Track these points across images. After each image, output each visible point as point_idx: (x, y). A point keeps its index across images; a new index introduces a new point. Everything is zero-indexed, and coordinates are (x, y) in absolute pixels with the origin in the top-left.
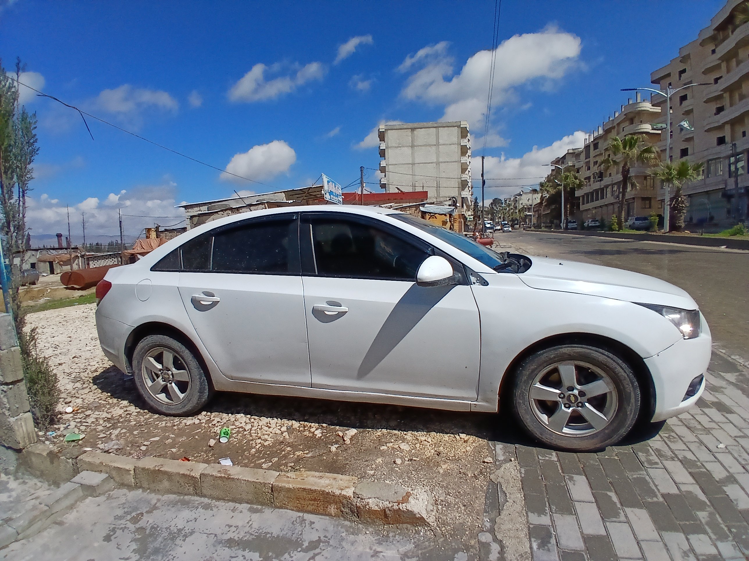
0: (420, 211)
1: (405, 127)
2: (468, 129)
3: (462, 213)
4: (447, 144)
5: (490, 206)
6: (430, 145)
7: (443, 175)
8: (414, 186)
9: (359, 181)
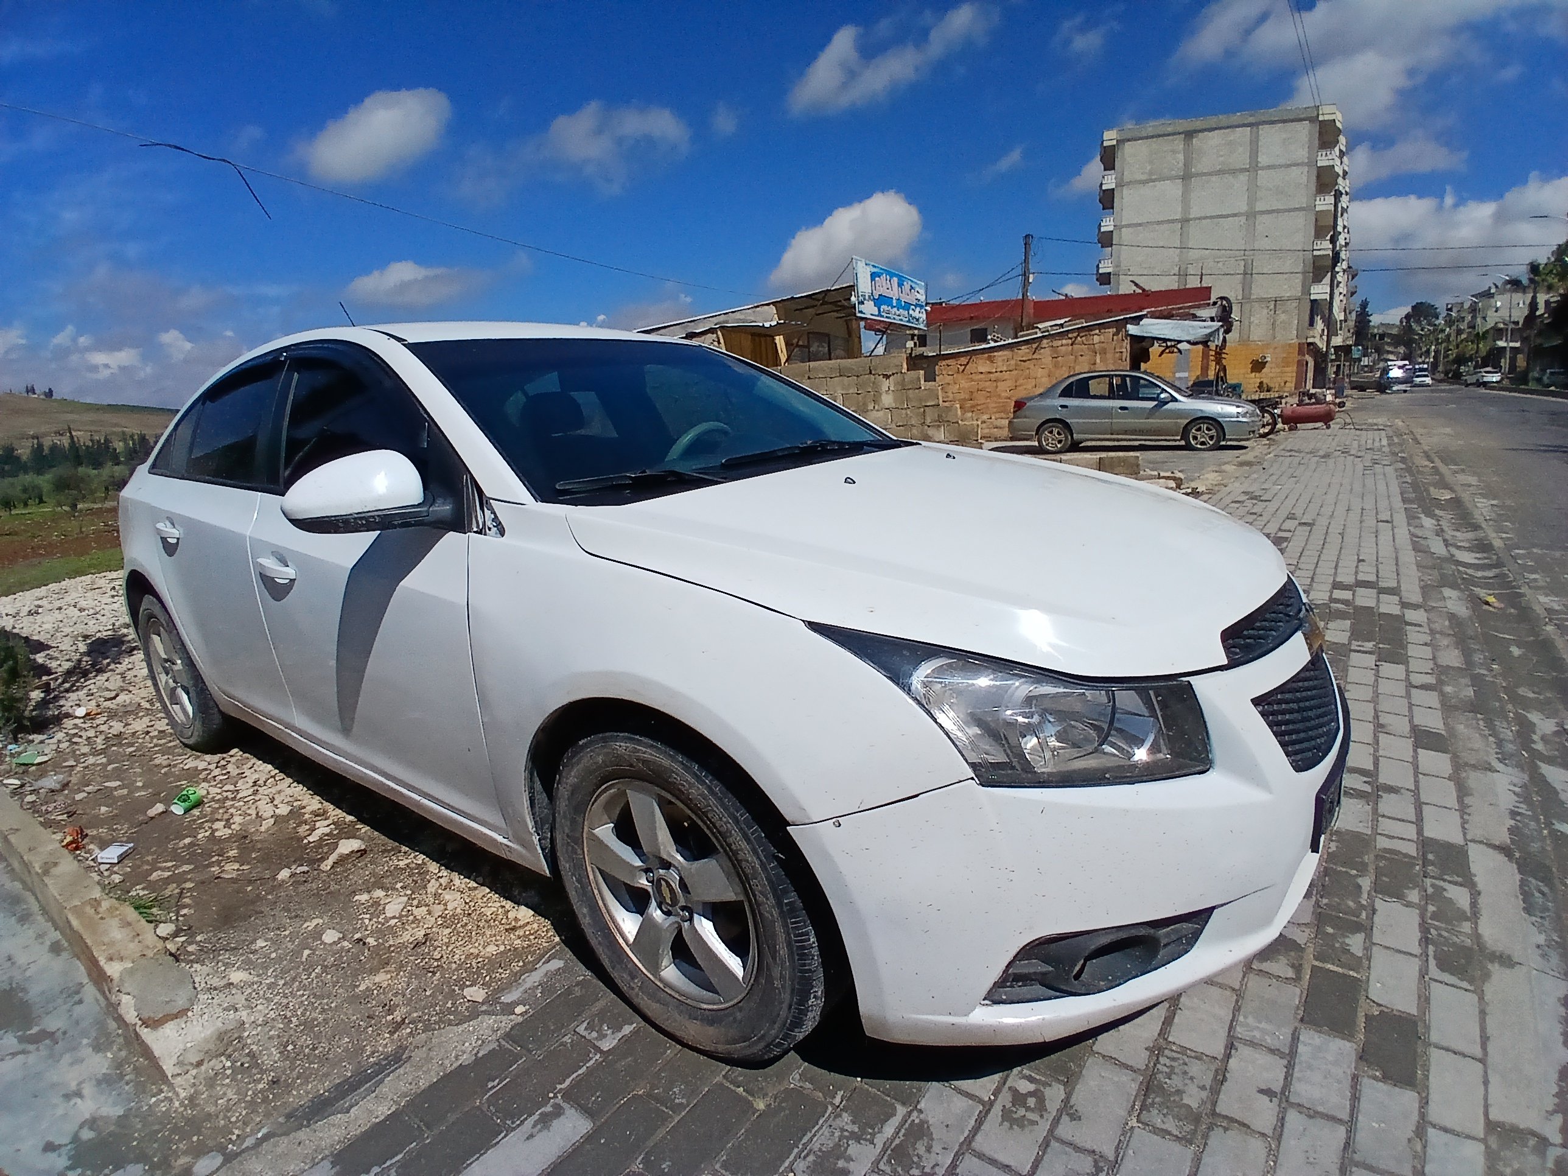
0: (1128, 335)
1: (1170, 129)
2: (1339, 125)
3: (1310, 340)
4: (1280, 166)
5: (1401, 322)
6: (1234, 172)
7: (1265, 244)
8: (1183, 275)
9: (1019, 271)
